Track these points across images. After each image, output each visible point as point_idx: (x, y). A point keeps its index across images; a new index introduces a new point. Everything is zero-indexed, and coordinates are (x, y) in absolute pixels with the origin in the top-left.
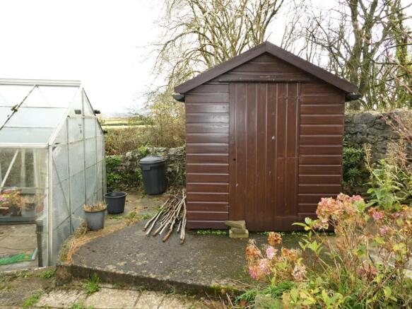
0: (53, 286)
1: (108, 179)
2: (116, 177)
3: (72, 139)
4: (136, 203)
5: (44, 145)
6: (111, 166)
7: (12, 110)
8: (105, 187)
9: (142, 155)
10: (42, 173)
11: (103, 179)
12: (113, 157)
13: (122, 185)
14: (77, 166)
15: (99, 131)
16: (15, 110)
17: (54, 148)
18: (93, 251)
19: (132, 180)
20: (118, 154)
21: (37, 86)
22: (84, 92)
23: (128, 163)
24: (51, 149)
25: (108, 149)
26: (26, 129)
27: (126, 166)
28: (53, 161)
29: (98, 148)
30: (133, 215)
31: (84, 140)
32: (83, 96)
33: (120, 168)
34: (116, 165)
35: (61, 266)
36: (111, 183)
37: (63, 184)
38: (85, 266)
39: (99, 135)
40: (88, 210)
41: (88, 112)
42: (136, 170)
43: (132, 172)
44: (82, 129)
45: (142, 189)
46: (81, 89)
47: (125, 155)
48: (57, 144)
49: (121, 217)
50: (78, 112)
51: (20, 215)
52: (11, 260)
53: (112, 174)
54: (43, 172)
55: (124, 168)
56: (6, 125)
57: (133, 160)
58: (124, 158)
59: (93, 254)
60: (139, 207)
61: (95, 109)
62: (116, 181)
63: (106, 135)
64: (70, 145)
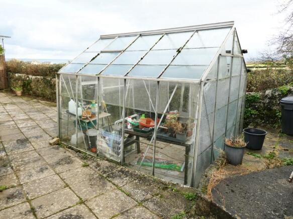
0: (193, 213)
1: (245, 113)
2: (253, 112)
3: (220, 77)
4: (273, 142)
5: (197, 81)
6: (250, 102)
7: (177, 51)
8: (242, 120)
9: (283, 94)
10: (194, 103)
11: (241, 113)
12: (252, 94)
13: (259, 121)
14: (222, 101)
15: (243, 70)
16: (179, 51)
17: (205, 83)
18: (233, 191)
19: (269, 117)
20: (257, 91)
21: (197, 31)
22: (235, 32)
23: (267, 101)
24: (203, 84)
25: (249, 87)
26: (185, 67)
27: (264, 104)
28: (203, 96)
29: (241, 86)
30: (272, 156)
31: (230, 78)
32: (234, 36)
33: (258, 104)
34: (254, 102)
35: (201, 198)
36: (248, 117)
37: (209, 116)
38: (224, 209)
39: (243, 73)
40: (229, 144)
41: (236, 52)
42: (275, 108)
43: (270, 110)
44: (230, 68)
45: (279, 127)
46: (233, 29)
47: (265, 92)
48: (208, 80)
49: (259, 155)
50: (228, 52)
51: (175, 137)
52: (168, 166)
53: (249, 109)
54: (195, 101)
55: (262, 105)
56: (171, 64)
57: (273, 97)
58: (262, 96)
59: (232, 194)
60: (278, 147)
61: (242, 49)
62: (253, 116)
63: (249, 74)
64: (218, 82)
